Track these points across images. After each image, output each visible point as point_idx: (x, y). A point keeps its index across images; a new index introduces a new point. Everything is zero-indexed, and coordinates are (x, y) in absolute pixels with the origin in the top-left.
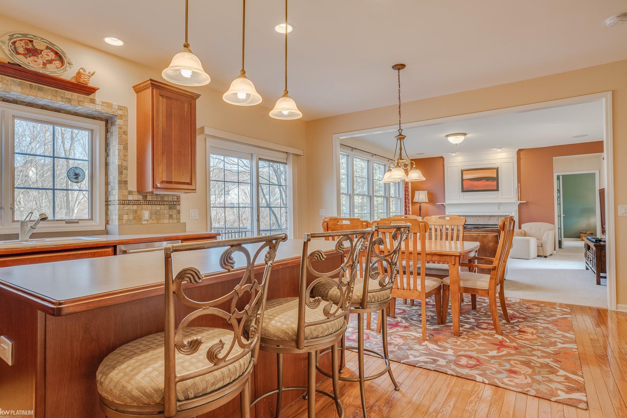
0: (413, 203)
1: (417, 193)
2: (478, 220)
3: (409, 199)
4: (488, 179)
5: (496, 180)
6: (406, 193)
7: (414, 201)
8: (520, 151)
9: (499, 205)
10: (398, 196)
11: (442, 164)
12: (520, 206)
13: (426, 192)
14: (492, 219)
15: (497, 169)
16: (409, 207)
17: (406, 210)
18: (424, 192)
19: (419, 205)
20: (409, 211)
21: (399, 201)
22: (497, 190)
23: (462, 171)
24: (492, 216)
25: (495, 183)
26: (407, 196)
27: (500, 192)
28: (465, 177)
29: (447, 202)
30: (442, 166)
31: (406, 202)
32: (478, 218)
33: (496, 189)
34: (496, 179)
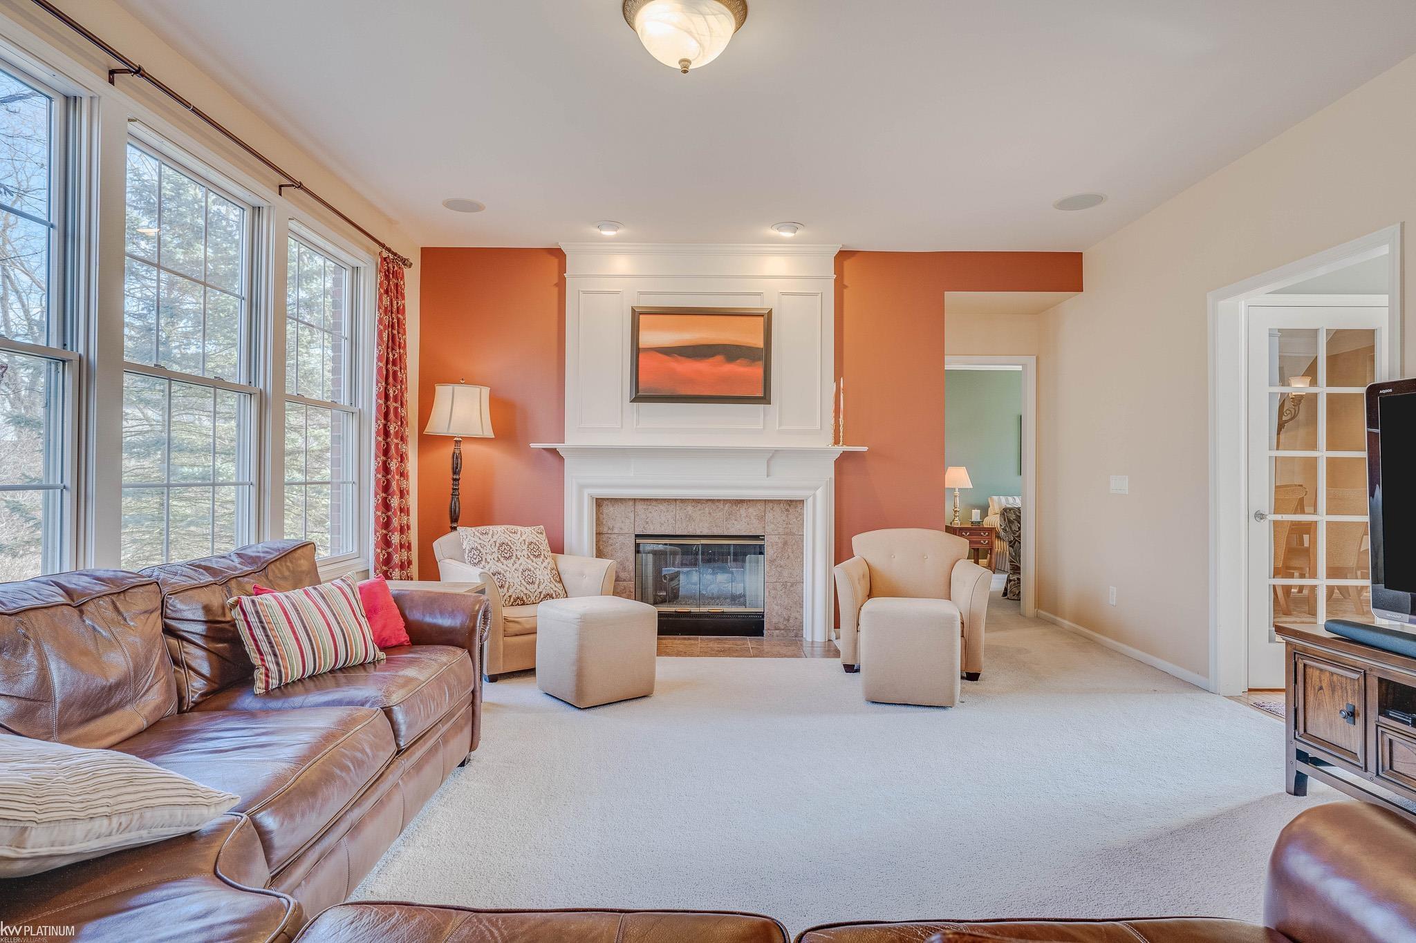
0: (427, 441)
1: (443, 393)
2: (690, 518)
3: (402, 422)
4: (732, 352)
5: (759, 359)
6: (386, 389)
7: (429, 430)
8: (843, 256)
9: (772, 457)
10: (344, 400)
11: (555, 280)
12: (844, 462)
13: (486, 391)
14: (743, 511)
15: (768, 317)
16: (402, 458)
17: (386, 469)
18: (475, 390)
19: (448, 451)
20: (403, 474)
21: (351, 426)
22: (765, 399)
23: (636, 314)
24: (742, 501)
25: (758, 370)
26: (392, 404)
27: (773, 408)
28: (649, 338)
29: (573, 439)
30: (555, 290)
31: (386, 433)
32: (690, 508)
33: (761, 395)
34: (762, 356)
